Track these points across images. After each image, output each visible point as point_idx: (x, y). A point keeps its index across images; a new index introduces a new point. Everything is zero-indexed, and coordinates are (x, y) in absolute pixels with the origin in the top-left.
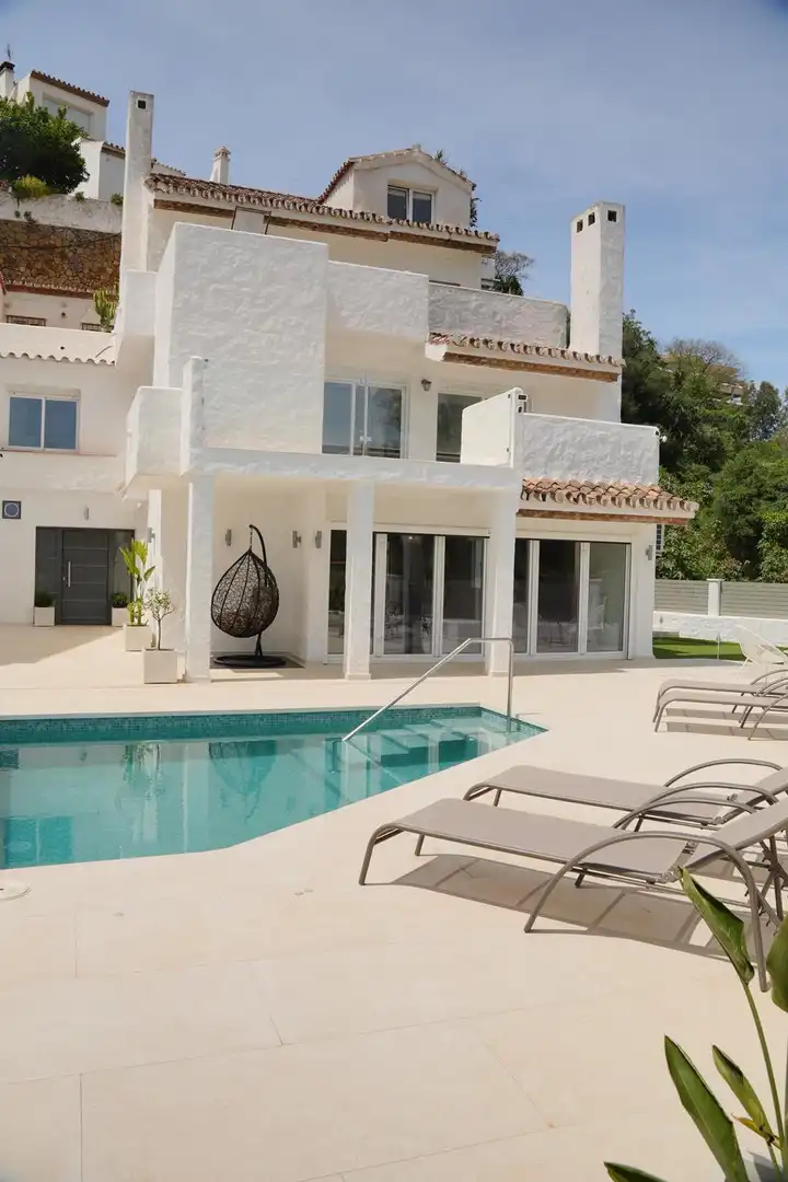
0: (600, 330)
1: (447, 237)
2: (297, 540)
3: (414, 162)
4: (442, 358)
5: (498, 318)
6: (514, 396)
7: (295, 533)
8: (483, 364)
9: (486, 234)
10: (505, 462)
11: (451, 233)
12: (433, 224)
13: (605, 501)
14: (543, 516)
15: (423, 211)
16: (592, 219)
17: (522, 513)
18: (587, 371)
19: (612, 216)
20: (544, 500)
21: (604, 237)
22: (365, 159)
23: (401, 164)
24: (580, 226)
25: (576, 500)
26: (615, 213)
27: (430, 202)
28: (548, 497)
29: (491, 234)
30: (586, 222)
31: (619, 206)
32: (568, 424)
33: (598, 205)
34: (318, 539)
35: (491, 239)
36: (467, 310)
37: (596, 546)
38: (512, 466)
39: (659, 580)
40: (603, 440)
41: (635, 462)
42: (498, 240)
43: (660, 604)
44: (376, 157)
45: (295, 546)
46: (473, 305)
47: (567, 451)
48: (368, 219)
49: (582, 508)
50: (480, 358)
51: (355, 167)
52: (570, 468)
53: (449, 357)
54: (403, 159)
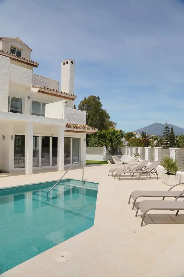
0: (70, 88)
1: (26, 62)
2: (4, 137)
3: (17, 41)
4: (37, 91)
5: (44, 83)
6: (64, 102)
7: (3, 135)
8: (46, 94)
9: (36, 62)
10: (61, 118)
11: (28, 61)
12: (21, 57)
13: (81, 128)
14: (67, 132)
15: (19, 54)
16: (67, 63)
17: (66, 131)
18: (69, 98)
19: (72, 62)
20: (68, 127)
21: (71, 67)
22: (5, 38)
23: (14, 41)
24: (64, 64)
25: (75, 128)
26: (73, 62)
27: (21, 52)
28: (69, 127)
29: (37, 63)
30: (65, 63)
31: (73, 60)
32: (68, 109)
33: (69, 59)
34: (12, 137)
35: (37, 64)
36: (38, 80)
37: (74, 139)
38: (64, 119)
39: (87, 147)
40: (75, 114)
41: (82, 119)
42: (39, 64)
43: (88, 152)
44: (8, 38)
45: (3, 139)
46: (39, 79)
47: (69, 116)
48: (9, 54)
49: (75, 130)
50: (46, 92)
51: (2, 39)
52: (69, 120)
53: (39, 91)
54: (15, 40)
